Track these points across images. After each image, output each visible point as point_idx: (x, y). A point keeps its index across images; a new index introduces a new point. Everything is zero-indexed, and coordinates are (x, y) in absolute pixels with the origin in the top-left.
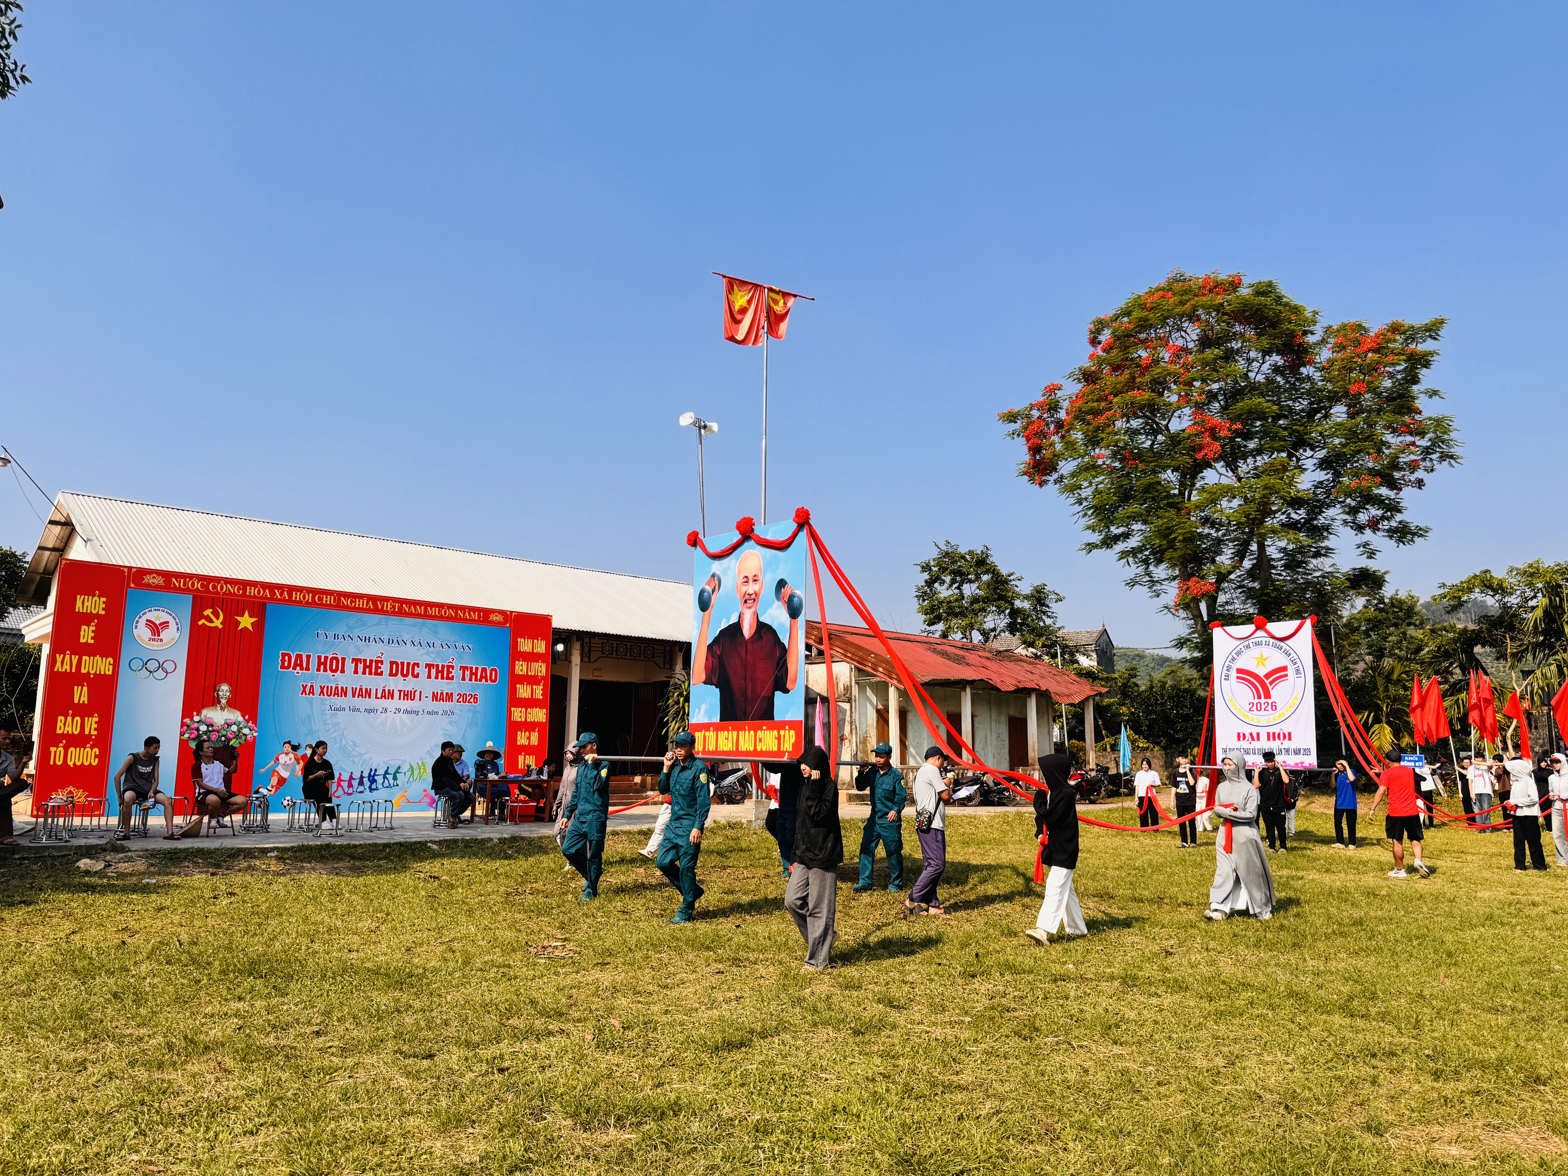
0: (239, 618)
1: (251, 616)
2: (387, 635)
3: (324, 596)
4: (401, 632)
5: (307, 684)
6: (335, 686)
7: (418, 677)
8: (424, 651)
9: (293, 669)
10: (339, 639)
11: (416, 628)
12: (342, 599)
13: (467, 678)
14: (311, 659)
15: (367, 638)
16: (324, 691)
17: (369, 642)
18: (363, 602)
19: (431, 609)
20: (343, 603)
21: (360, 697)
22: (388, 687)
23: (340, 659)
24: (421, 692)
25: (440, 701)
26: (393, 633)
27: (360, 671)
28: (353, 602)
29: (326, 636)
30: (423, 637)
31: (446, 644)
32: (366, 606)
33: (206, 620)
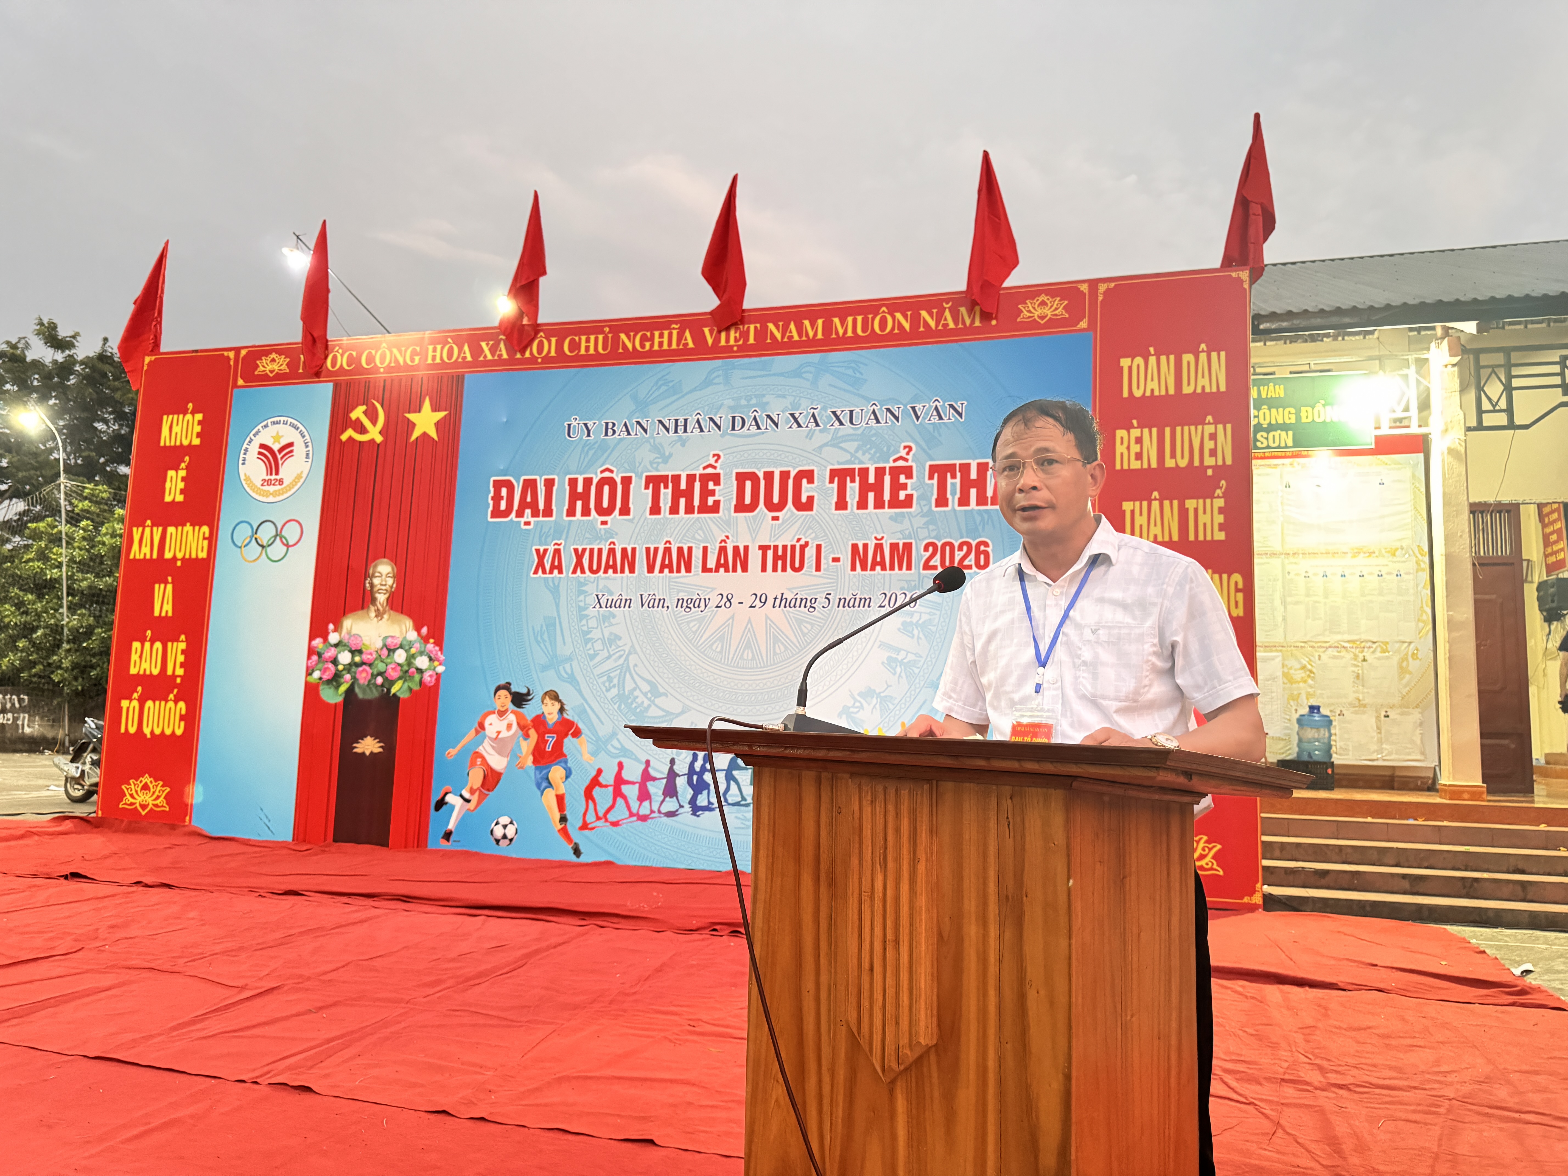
0: (411, 416)
1: (435, 408)
2: (729, 407)
3: (584, 338)
4: (764, 395)
5: (546, 547)
6: (608, 547)
7: (811, 509)
8: (827, 437)
9: (517, 516)
10: (617, 434)
11: (804, 378)
12: (623, 336)
13: (953, 499)
14: (555, 488)
15: (681, 423)
16: (584, 560)
17: (685, 431)
18: (670, 335)
19: (843, 322)
20: (625, 346)
21: (666, 571)
22: (733, 541)
23: (618, 480)
24: (819, 547)
25: (873, 569)
26: (743, 402)
27: (665, 505)
28: (648, 340)
29: (589, 431)
30: (823, 400)
31: (888, 410)
32: (678, 344)
33: (355, 430)
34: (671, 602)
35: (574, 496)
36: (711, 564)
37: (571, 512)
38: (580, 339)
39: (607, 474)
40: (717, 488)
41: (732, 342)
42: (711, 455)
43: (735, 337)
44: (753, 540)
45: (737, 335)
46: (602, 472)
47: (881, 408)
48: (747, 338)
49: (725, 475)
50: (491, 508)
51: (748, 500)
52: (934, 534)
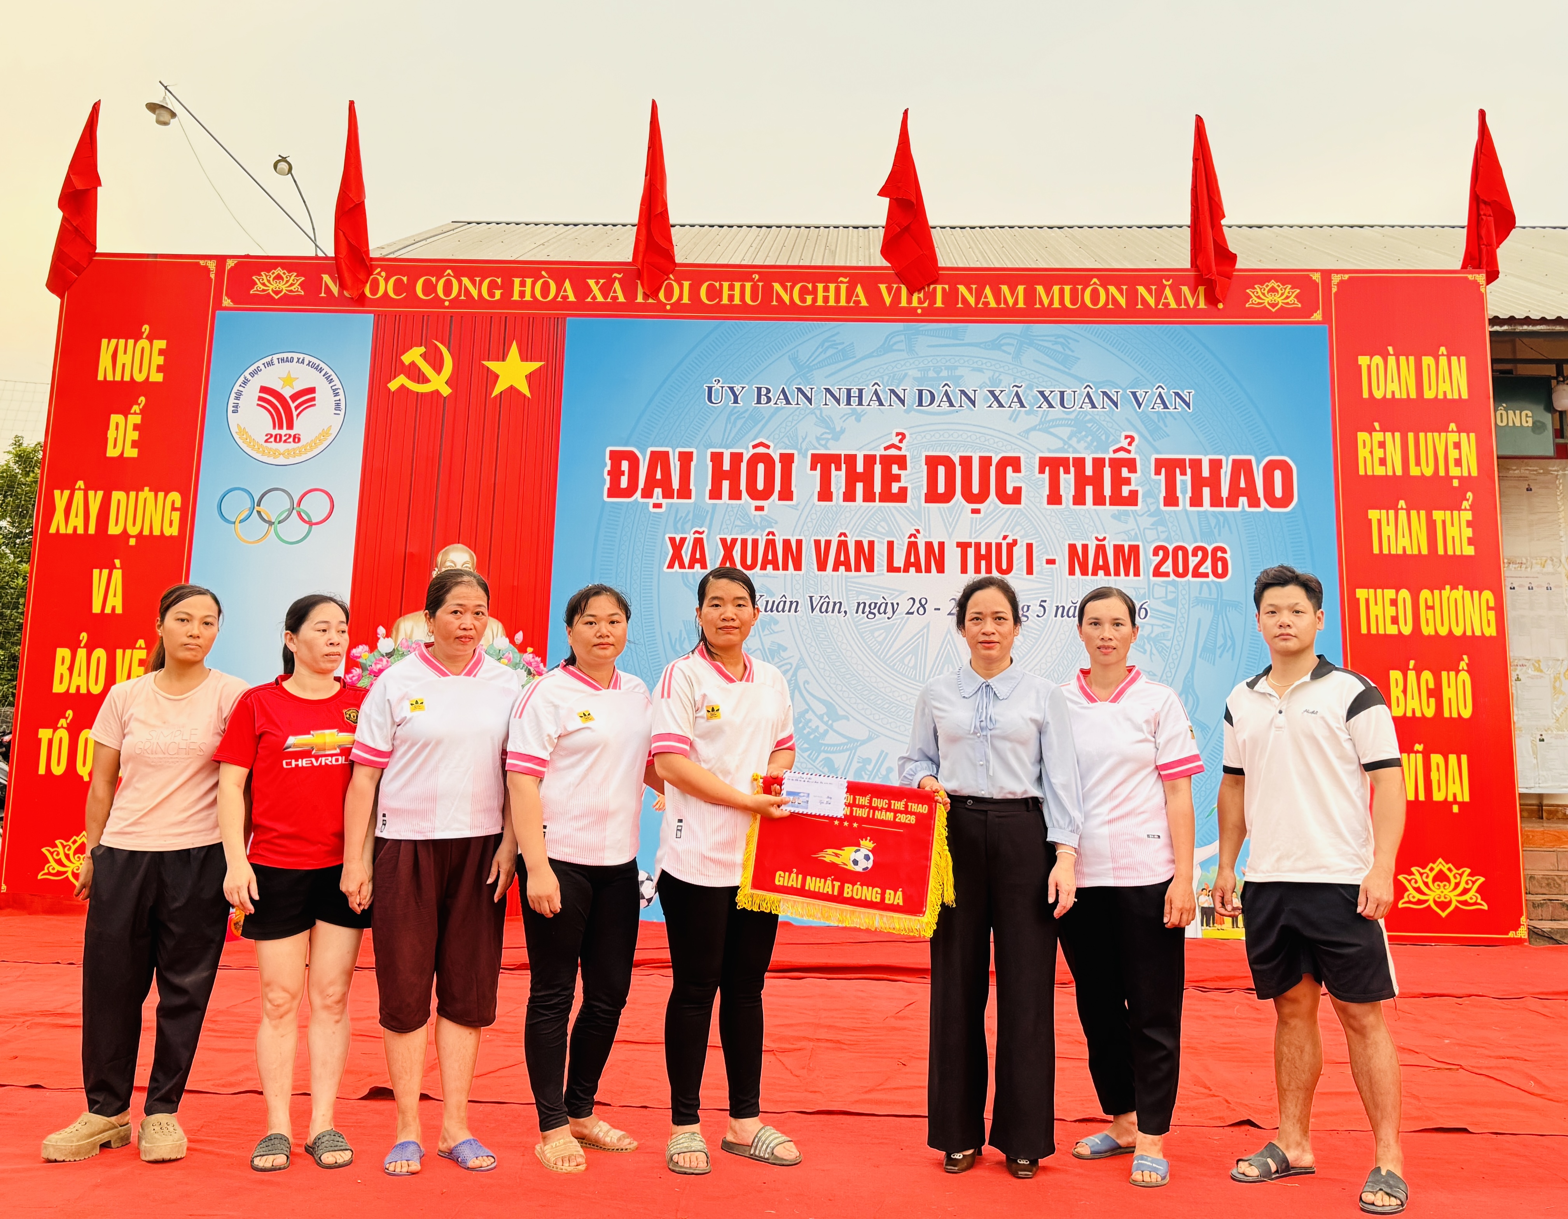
0: (492, 365)
1: (525, 357)
2: (915, 379)
3: (726, 285)
4: (956, 368)
5: (684, 536)
6: (765, 538)
7: (1018, 502)
8: (1034, 420)
9: (643, 496)
10: (772, 403)
11: (1004, 351)
12: (777, 286)
13: (1184, 498)
14: (693, 464)
15: (855, 393)
16: (734, 553)
17: (860, 403)
18: (838, 290)
19: (1048, 291)
20: (779, 298)
21: (842, 568)
22: (925, 536)
23: (777, 458)
24: (1030, 547)
25: (1095, 573)
26: (932, 374)
27: (838, 490)
28: (809, 293)
29: (736, 397)
30: (1027, 377)
31: (1105, 393)
32: (848, 301)
33: (409, 377)
34: (849, 606)
35: (718, 475)
36: (899, 561)
37: (716, 494)
38: (721, 286)
39: (761, 450)
40: (902, 472)
41: (915, 303)
42: (894, 434)
43: (919, 298)
44: (950, 536)
45: (921, 295)
46: (754, 447)
47: (1096, 391)
48: (933, 301)
49: (913, 458)
50: (608, 485)
51: (941, 489)
52: (1163, 536)
